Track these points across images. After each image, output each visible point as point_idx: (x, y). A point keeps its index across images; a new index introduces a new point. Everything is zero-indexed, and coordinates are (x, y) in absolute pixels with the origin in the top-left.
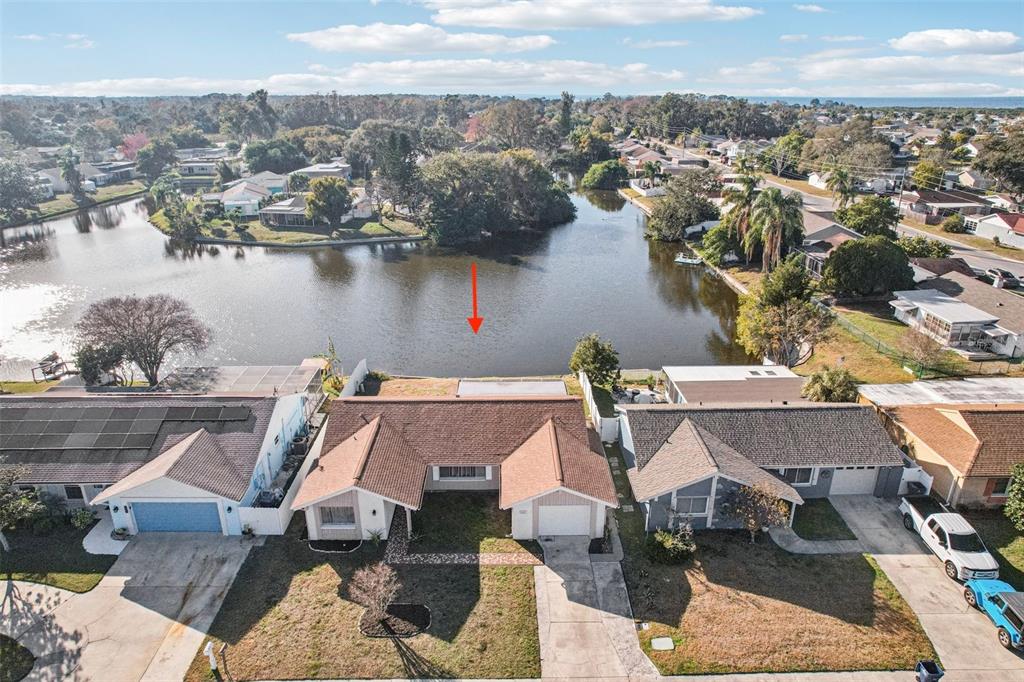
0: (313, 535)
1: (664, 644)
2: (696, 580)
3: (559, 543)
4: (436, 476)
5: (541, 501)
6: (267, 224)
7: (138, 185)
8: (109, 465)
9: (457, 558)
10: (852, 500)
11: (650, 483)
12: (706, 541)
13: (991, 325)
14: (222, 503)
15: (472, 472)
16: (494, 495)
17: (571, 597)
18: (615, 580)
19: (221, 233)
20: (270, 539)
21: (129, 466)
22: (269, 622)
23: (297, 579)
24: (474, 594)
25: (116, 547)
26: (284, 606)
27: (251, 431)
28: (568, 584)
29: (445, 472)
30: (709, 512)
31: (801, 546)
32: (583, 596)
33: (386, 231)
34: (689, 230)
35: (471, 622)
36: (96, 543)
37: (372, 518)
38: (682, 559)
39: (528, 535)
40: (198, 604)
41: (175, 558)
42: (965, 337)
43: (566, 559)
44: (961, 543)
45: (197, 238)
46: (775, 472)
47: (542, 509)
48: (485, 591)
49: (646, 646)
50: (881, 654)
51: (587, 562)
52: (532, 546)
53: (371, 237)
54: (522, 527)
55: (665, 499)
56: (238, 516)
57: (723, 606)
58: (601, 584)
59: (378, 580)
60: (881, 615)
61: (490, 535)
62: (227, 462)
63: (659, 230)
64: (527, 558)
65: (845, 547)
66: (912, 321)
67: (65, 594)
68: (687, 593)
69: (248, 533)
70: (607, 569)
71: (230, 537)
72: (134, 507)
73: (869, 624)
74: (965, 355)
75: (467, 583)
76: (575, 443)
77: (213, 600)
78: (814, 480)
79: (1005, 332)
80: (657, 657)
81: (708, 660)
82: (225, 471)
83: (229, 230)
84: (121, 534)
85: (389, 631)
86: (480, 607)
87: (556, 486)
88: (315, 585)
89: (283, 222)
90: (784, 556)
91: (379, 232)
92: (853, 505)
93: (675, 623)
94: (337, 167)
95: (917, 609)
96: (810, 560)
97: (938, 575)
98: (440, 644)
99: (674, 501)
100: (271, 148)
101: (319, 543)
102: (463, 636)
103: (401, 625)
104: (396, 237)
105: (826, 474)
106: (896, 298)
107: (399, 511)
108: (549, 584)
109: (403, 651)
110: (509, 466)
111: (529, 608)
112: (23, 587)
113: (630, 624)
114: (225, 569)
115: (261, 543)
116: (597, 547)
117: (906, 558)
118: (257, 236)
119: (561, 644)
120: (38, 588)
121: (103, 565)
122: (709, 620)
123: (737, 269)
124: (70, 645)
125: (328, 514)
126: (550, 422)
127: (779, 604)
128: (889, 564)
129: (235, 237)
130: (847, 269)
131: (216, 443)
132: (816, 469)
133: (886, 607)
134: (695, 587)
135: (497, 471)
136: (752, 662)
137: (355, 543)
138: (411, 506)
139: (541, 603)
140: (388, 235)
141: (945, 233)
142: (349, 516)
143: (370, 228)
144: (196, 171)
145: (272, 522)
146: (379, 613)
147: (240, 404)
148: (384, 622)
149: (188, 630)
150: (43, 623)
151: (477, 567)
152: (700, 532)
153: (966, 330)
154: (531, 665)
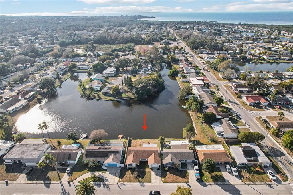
0: (127, 167)
1: (163, 180)
2: (168, 173)
3: (154, 168)
4: (140, 159)
6: (103, 94)
7: (69, 74)
8: (104, 159)
9: (143, 170)
10: (189, 163)
11: (165, 162)
12: (170, 168)
13: (222, 132)
14: (117, 164)
15: (145, 159)
16: (147, 162)
17: (155, 175)
18: (160, 173)
19: (95, 97)
20: (123, 167)
21: (106, 159)
22: (125, 177)
23: (127, 172)
24: (145, 174)
25: (106, 168)
26: (126, 175)
27: (119, 154)
28: (155, 173)
29: (141, 159)
30: (171, 165)
31: (181, 169)
32: (156, 174)
33: (127, 96)
34: (186, 97)
35: (145, 177)
36: (104, 167)
37: (134, 165)
38: (167, 171)
39: (151, 167)
40: (117, 175)
41: (113, 170)
42: (219, 133)
43: (155, 170)
44: (197, 170)
45: (90, 98)
46: (179, 160)
47: (153, 165)
48: (146, 174)
49: (162, 180)
50: (184, 181)
51: (157, 171)
52: (151, 168)
54: (150, 166)
55: (166, 164)
56: (119, 165)
57: (170, 176)
58: (158, 173)
59: (136, 173)
60: (186, 177)
61: (147, 167)
62: (117, 159)
63: (180, 97)
64: (151, 170)
65: (186, 169)
66: (214, 129)
67: (104, 173)
68: (167, 174)
69: (120, 167)
70: (159, 171)
71: (118, 167)
72: (108, 164)
73: (184, 178)
74: (218, 136)
75: (144, 173)
76: (157, 156)
77: (119, 174)
78: (184, 161)
79: (224, 134)
80: (162, 181)
81: (167, 181)
83: (96, 95)
84: (106, 167)
85: (137, 178)
86: (146, 176)
87: (154, 163)
88: (129, 173)
89: (107, 94)
90: (178, 170)
91: (125, 97)
92: (189, 164)
93: (165, 178)
94: (114, 71)
95: (190, 176)
96: (181, 171)
97: (194, 173)
98: (142, 179)
100: (98, 65)
102: (144, 179)
103: (138, 177)
104: (129, 98)
105: (186, 160)
106: (213, 124)
107: (136, 165)
108: (153, 173)
109: (138, 180)
110: (149, 159)
111: (151, 176)
112: (99, 173)
113: (161, 178)
114: (119, 171)
115: (122, 168)
116: (158, 169)
117: (192, 171)
118: (102, 98)
119: (153, 179)
120: (101, 173)
121: (106, 170)
122: (168, 177)
124: (106, 179)
125: (129, 165)
126: (154, 153)
127: (176, 176)
128: (189, 172)
129: (97, 98)
130: (206, 118)
131: (115, 156)
132: (184, 160)
133: (187, 176)
134: (168, 174)
135: (148, 159)
136: (171, 182)
137: (132, 168)
138: (138, 164)
139: (152, 175)
140: (127, 98)
141: (237, 98)
142: (131, 165)
143: (124, 95)
144: (80, 68)
145: (123, 165)
146: (136, 176)
147: (117, 150)
148: (136, 177)
149: (117, 178)
150: (103, 176)
151: (145, 171)
152: (169, 167)
154: (150, 181)
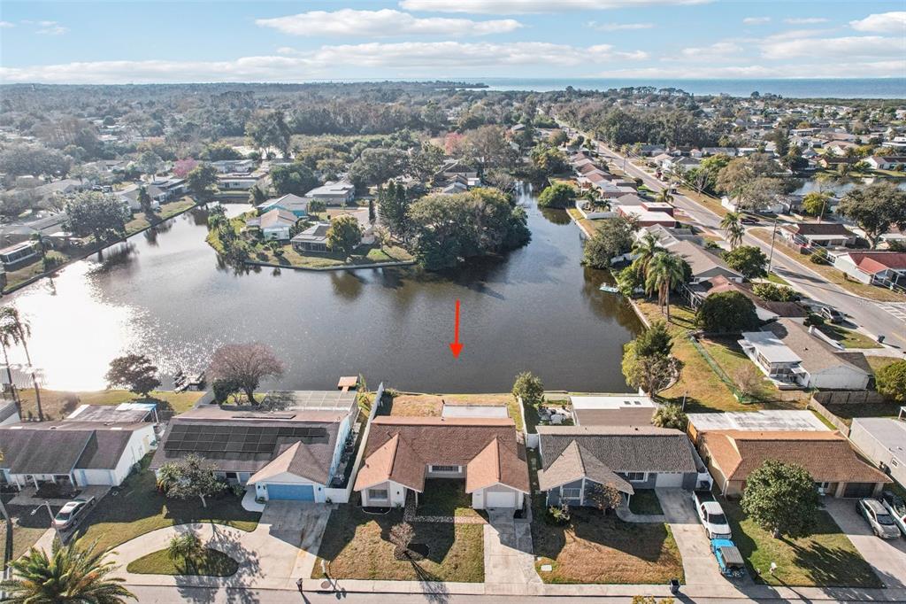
0: (365, 504)
1: (547, 568)
2: (569, 535)
3: (498, 512)
4: (430, 470)
5: (489, 489)
6: (297, 249)
7: (189, 202)
8: (251, 462)
9: (443, 519)
10: (668, 491)
11: (550, 479)
12: (579, 513)
13: (796, 364)
14: (316, 485)
15: (451, 468)
16: (463, 482)
17: (502, 543)
18: (526, 534)
19: (265, 258)
20: (341, 505)
21: (262, 463)
22: (347, 550)
23: (359, 528)
24: (452, 539)
25: (260, 508)
26: (354, 543)
27: (327, 443)
28: (501, 535)
29: (435, 468)
30: (581, 497)
31: (632, 518)
32: (508, 542)
33: (386, 257)
34: (614, 260)
35: (450, 554)
36: (249, 505)
37: (397, 496)
38: (563, 524)
39: (481, 507)
40: (309, 540)
41: (292, 514)
42: (781, 371)
43: (502, 521)
44: (714, 519)
45: (246, 261)
46: (622, 475)
47: (489, 494)
48: (457, 538)
49: (538, 569)
50: (657, 576)
51: (512, 523)
52: (483, 513)
53: (375, 262)
54: (477, 503)
55: (556, 490)
56: (324, 493)
57: (581, 550)
58: (519, 536)
59: (403, 532)
60: (662, 557)
61: (461, 506)
62: (316, 462)
63: (592, 260)
64: (480, 520)
65: (658, 519)
66: (751, 355)
67: (242, 532)
68: (563, 542)
69: (329, 502)
70: (523, 527)
71: (318, 504)
72: (268, 487)
73: (655, 561)
74: (777, 383)
75: (447, 533)
76: (509, 453)
77: (317, 539)
78: (646, 479)
79: (803, 371)
80: (542, 575)
81: (568, 576)
82: (315, 467)
83: (270, 254)
84: (261, 500)
85: (409, 558)
86: (455, 546)
87: (496, 482)
88: (368, 532)
89: (310, 250)
90: (620, 524)
91: (381, 258)
92: (668, 493)
93: (554, 558)
94: (344, 189)
95: (683, 552)
96: (633, 526)
97: (701, 536)
98: (435, 564)
99: (562, 491)
100: (292, 171)
101: (369, 509)
102: (446, 560)
103: (415, 554)
104: (394, 263)
105: (652, 476)
106: (743, 338)
107: (409, 493)
108: (491, 535)
109: (416, 567)
110: (471, 466)
111: (480, 548)
112: (220, 527)
113: (533, 557)
114: (319, 522)
115: (336, 508)
116: (519, 514)
117: (687, 526)
118: (291, 260)
119: (495, 567)
120: (229, 529)
121: (256, 517)
122: (572, 556)
123: (643, 300)
124: (252, 558)
125: (373, 493)
126: (495, 441)
127: (610, 549)
128: (676, 529)
129: (274, 260)
130: (711, 315)
131: (309, 450)
132: (647, 474)
133: (667, 553)
134: (568, 539)
135: (465, 469)
136: (590, 578)
137: (388, 508)
138: (418, 490)
139: (486, 545)
140: (388, 261)
141: (812, 264)
142: (384, 494)
143: (374, 254)
144: (231, 186)
145: (341, 496)
146: (403, 547)
147: (319, 426)
148: (405, 552)
149: (307, 554)
150: (236, 547)
151: (453, 524)
152: (574, 508)
153: (781, 367)
154: (479, 576)
